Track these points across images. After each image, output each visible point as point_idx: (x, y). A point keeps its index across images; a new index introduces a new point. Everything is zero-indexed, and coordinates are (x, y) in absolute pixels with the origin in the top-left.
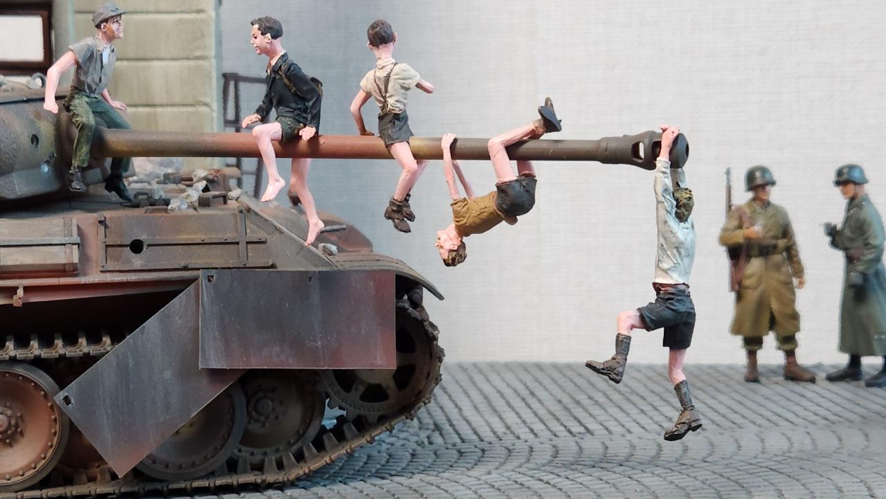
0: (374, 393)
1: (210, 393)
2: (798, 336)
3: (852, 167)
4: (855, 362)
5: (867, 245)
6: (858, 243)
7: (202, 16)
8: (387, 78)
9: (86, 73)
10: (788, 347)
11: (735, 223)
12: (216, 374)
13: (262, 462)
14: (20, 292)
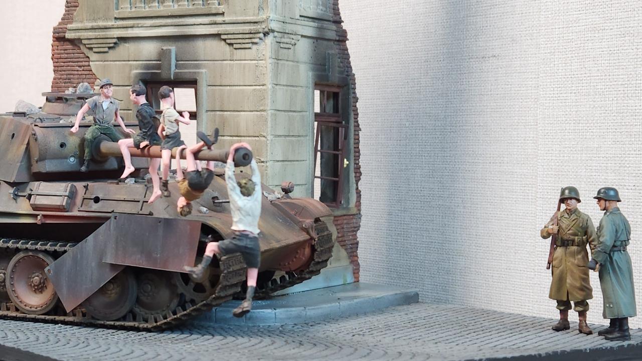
3: (609, 189)
14: (39, 217)
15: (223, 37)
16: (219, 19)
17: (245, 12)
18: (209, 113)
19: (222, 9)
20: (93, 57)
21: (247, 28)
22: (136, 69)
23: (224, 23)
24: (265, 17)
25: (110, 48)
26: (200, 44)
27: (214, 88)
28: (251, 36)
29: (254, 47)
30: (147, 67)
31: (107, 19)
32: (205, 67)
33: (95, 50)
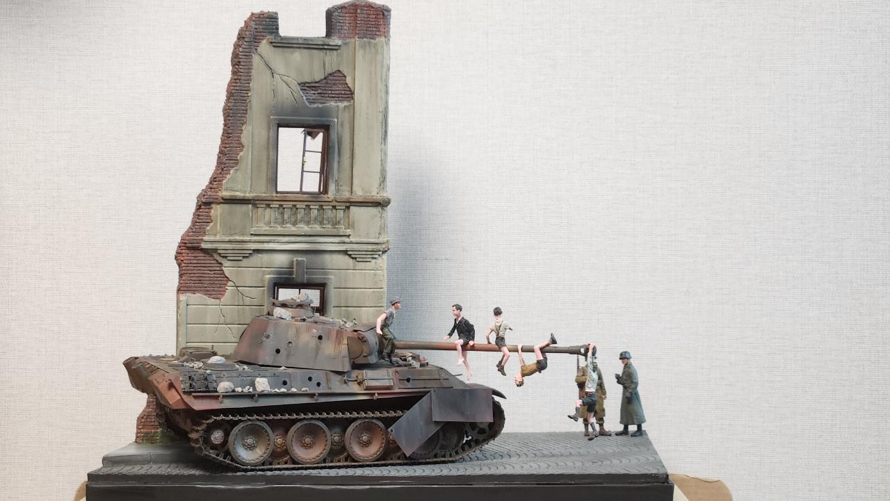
0: (482, 431)
1: (434, 429)
2: (604, 418)
3: (626, 352)
4: (626, 428)
5: (632, 382)
6: (629, 381)
7: (382, 290)
8: (500, 326)
9: (389, 320)
10: (601, 422)
11: (581, 374)
12: (437, 423)
13: (445, 455)
14: (376, 395)
15: (349, 253)
16: (346, 240)
17: (368, 235)
18: (336, 308)
19: (349, 232)
20: (226, 263)
21: (370, 247)
22: (269, 274)
23: (351, 243)
24: (385, 240)
25: (244, 257)
26: (327, 257)
27: (340, 290)
28: (373, 253)
29: (373, 261)
30: (279, 273)
31: (243, 235)
32: (332, 274)
33: (229, 258)
